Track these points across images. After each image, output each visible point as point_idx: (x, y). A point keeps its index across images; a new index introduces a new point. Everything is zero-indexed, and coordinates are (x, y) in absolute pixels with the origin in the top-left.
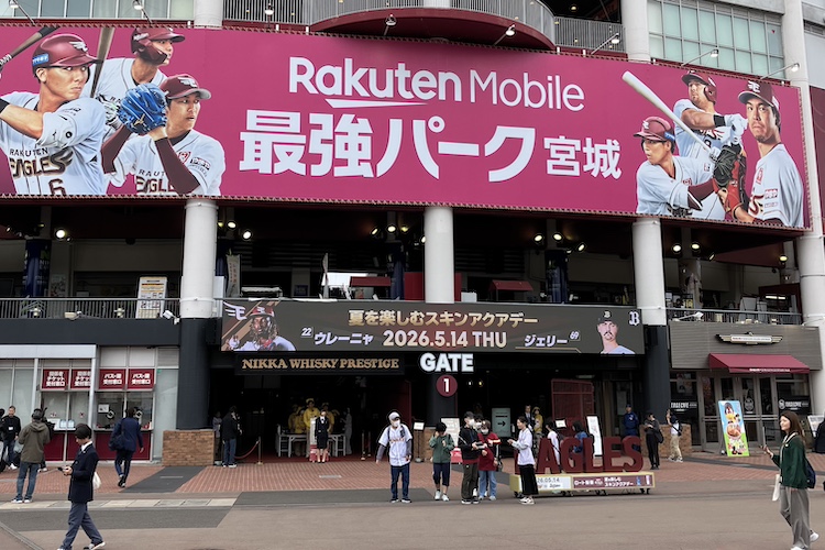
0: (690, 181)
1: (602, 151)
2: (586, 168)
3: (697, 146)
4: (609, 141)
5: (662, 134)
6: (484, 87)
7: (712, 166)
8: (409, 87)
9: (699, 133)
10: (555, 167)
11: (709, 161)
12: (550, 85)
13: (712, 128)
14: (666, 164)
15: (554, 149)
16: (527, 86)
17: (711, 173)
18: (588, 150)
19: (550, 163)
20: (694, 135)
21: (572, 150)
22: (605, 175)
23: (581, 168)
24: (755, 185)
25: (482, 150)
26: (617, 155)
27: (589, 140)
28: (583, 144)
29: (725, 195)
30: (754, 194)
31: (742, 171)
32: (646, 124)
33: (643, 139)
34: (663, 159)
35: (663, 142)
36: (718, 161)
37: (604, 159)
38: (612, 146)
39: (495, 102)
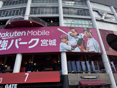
0: (72, 45)
1: (52, 41)
2: (49, 44)
3: (73, 39)
4: (54, 40)
5: (65, 37)
6: (30, 33)
7: (77, 42)
8: (16, 34)
9: (73, 37)
10: (42, 45)
11: (76, 41)
12: (43, 32)
13: (76, 36)
14: (66, 42)
15: (43, 42)
16: (38, 32)
17: (76, 44)
18: (50, 41)
19: (42, 44)
20: (72, 37)
21: (46, 42)
22: (53, 45)
23: (48, 44)
24: (87, 45)
25: (28, 43)
26: (56, 42)
27: (50, 40)
28: (49, 40)
29: (80, 47)
30: (87, 47)
31: (84, 43)
32: (62, 36)
33: (61, 38)
34: (65, 42)
35: (65, 39)
36: (78, 41)
37: (53, 43)
38: (55, 40)
39: (32, 35)
